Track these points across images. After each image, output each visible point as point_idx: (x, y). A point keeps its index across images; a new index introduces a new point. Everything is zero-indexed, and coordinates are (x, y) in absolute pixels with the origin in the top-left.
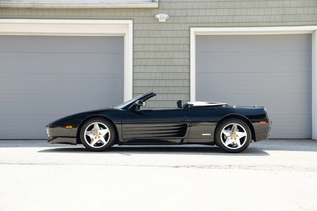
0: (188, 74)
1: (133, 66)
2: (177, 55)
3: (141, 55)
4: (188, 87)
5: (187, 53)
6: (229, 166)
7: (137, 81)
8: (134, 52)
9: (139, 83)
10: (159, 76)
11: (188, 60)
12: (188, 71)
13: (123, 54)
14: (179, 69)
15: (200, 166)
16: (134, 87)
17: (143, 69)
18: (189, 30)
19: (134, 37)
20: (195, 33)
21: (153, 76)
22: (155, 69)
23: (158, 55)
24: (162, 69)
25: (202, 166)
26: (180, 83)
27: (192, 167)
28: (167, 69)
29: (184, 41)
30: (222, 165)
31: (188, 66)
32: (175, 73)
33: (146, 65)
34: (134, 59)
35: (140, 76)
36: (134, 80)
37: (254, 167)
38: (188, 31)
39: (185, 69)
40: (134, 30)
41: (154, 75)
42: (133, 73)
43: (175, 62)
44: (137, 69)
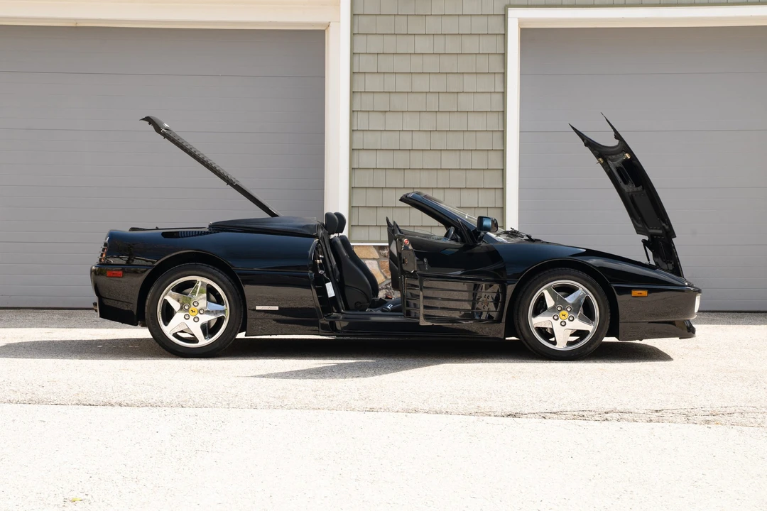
0: (499, 134)
1: (352, 112)
2: (470, 83)
3: (373, 83)
4: (501, 171)
5: (499, 78)
6: (657, 414)
7: (362, 153)
8: (353, 73)
9: (366, 160)
10: (421, 141)
11: (501, 95)
12: (501, 129)
13: (321, 77)
14: (476, 123)
15: (576, 413)
16: (352, 170)
17: (376, 122)
18: (505, 16)
19: (353, 34)
20: (521, 21)
21: (406, 140)
22: (410, 122)
23: (421, 84)
24: (428, 122)
25: (581, 413)
26: (478, 161)
27: (555, 416)
28: (443, 122)
29: (489, 45)
30: (636, 411)
31: (501, 115)
32: (466, 134)
33: (385, 111)
34: (353, 93)
35: (370, 140)
36: (352, 150)
37: (726, 417)
38: (501, 18)
39: (493, 122)
40: (353, 15)
41: (407, 136)
42: (352, 131)
43: (466, 102)
44: (362, 121)
